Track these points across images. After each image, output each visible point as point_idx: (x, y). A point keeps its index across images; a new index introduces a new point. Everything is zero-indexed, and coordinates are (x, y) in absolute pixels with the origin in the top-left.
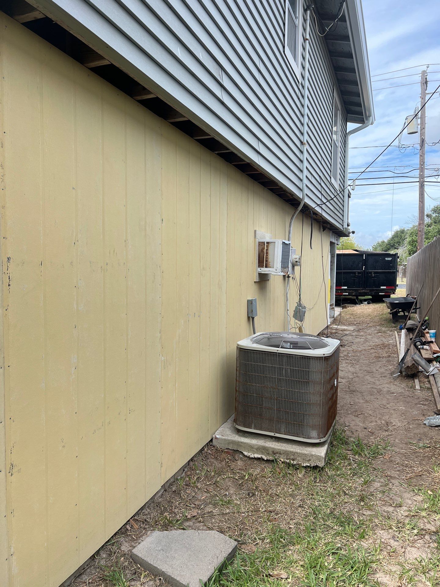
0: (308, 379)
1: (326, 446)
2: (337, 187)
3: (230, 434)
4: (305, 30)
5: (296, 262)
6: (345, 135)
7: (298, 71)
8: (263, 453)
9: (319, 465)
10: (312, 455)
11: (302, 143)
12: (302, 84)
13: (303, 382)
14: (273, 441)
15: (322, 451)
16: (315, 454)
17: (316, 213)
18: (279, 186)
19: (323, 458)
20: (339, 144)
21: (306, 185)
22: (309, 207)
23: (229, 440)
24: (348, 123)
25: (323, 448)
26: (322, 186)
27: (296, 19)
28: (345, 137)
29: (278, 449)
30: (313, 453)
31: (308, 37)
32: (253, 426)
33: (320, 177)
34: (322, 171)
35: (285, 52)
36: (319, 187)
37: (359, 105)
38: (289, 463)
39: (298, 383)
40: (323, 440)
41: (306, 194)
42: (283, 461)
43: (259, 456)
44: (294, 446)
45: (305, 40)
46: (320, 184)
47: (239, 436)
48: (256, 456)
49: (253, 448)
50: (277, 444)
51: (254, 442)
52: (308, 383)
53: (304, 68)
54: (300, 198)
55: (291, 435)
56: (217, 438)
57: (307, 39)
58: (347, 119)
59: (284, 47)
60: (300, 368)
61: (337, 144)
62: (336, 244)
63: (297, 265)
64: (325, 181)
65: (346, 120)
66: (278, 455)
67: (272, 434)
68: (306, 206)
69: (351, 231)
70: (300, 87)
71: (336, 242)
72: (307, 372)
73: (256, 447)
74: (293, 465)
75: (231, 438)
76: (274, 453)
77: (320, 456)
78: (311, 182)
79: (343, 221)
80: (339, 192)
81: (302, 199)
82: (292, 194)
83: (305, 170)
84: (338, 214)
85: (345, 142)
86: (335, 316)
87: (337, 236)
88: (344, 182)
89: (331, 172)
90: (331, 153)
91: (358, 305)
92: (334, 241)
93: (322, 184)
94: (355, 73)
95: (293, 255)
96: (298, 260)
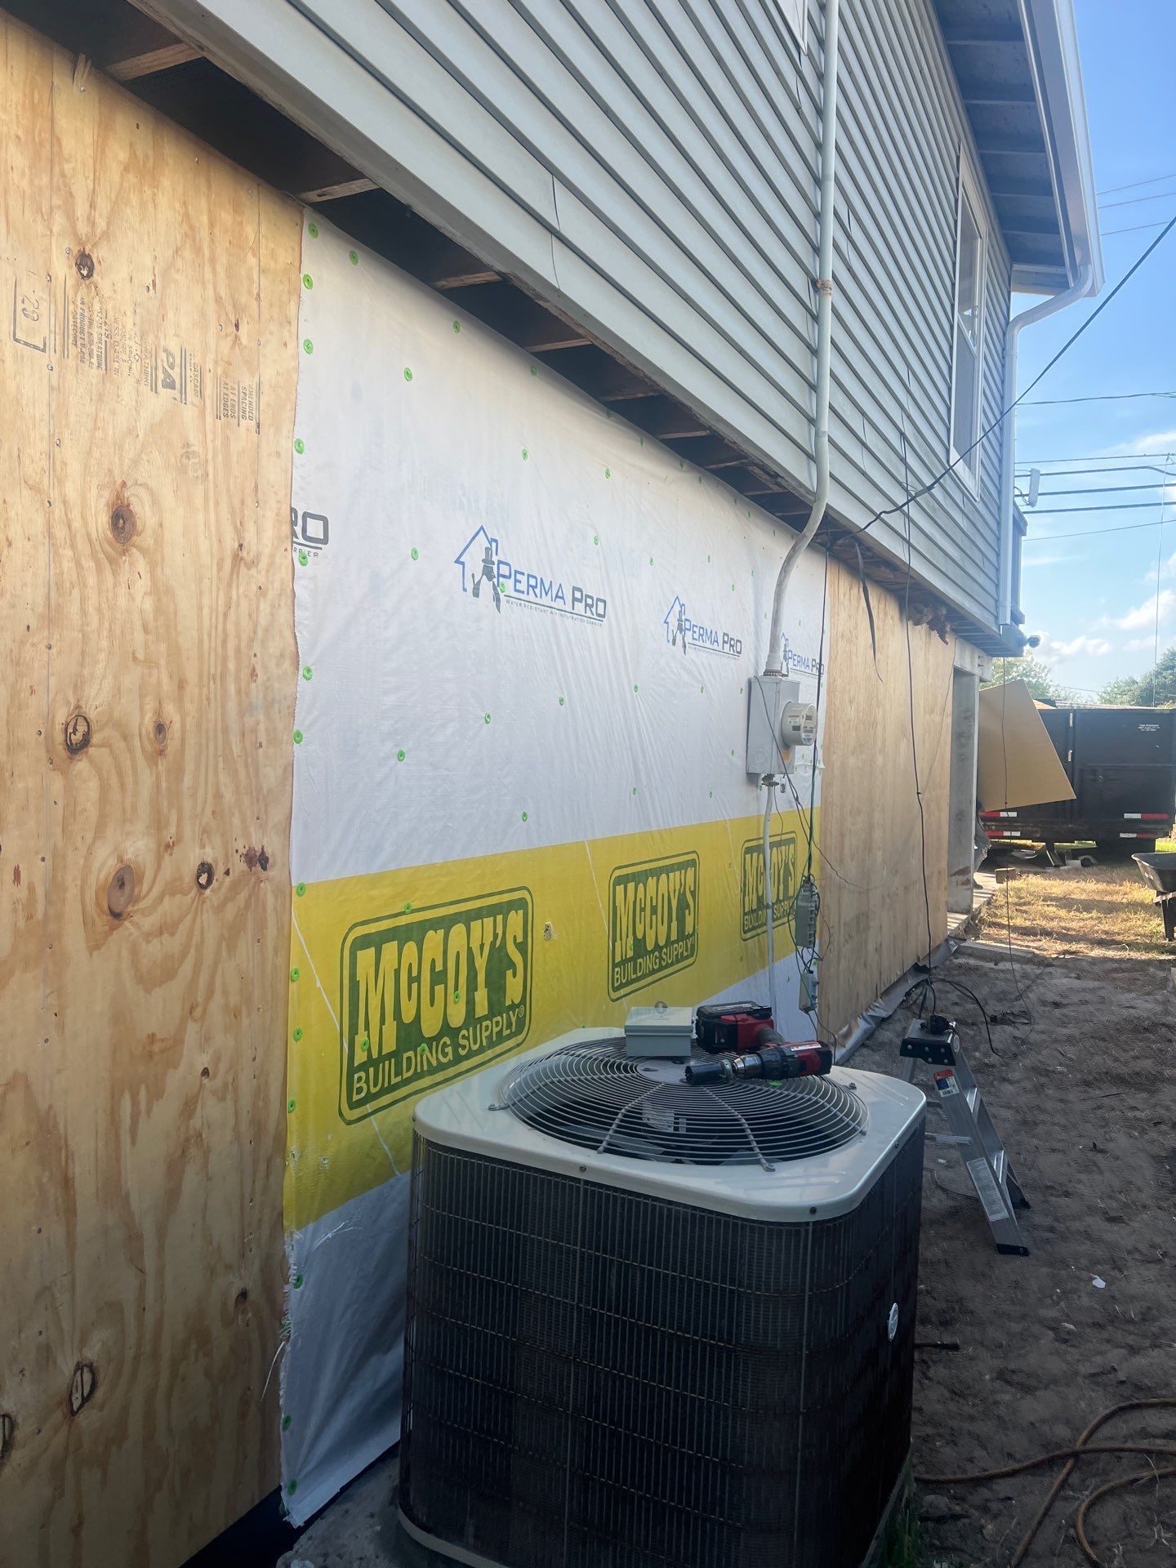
2: (975, 489)
5: (797, 728)
6: (1004, 328)
11: (816, 285)
12: (813, 61)
18: (702, 427)
20: (979, 349)
21: (831, 441)
24: (1012, 294)
26: (910, 469)
28: (1004, 334)
33: (902, 434)
34: (909, 417)
36: (896, 467)
37: (1049, 226)
41: (832, 476)
46: (903, 460)
54: (808, 491)
58: (1009, 277)
61: (974, 349)
62: (977, 679)
63: (799, 741)
64: (916, 440)
65: (1008, 284)
69: (1028, 637)
70: (807, 70)
71: (977, 671)
79: (997, 601)
80: (980, 506)
81: (817, 495)
82: (774, 474)
83: (827, 384)
84: (981, 579)
85: (1003, 350)
86: (975, 906)
87: (983, 654)
88: (1000, 477)
89: (948, 430)
90: (950, 368)
91: (1050, 870)
92: (968, 668)
93: (912, 460)
94: (1033, 98)
95: (783, 704)
96: (802, 722)
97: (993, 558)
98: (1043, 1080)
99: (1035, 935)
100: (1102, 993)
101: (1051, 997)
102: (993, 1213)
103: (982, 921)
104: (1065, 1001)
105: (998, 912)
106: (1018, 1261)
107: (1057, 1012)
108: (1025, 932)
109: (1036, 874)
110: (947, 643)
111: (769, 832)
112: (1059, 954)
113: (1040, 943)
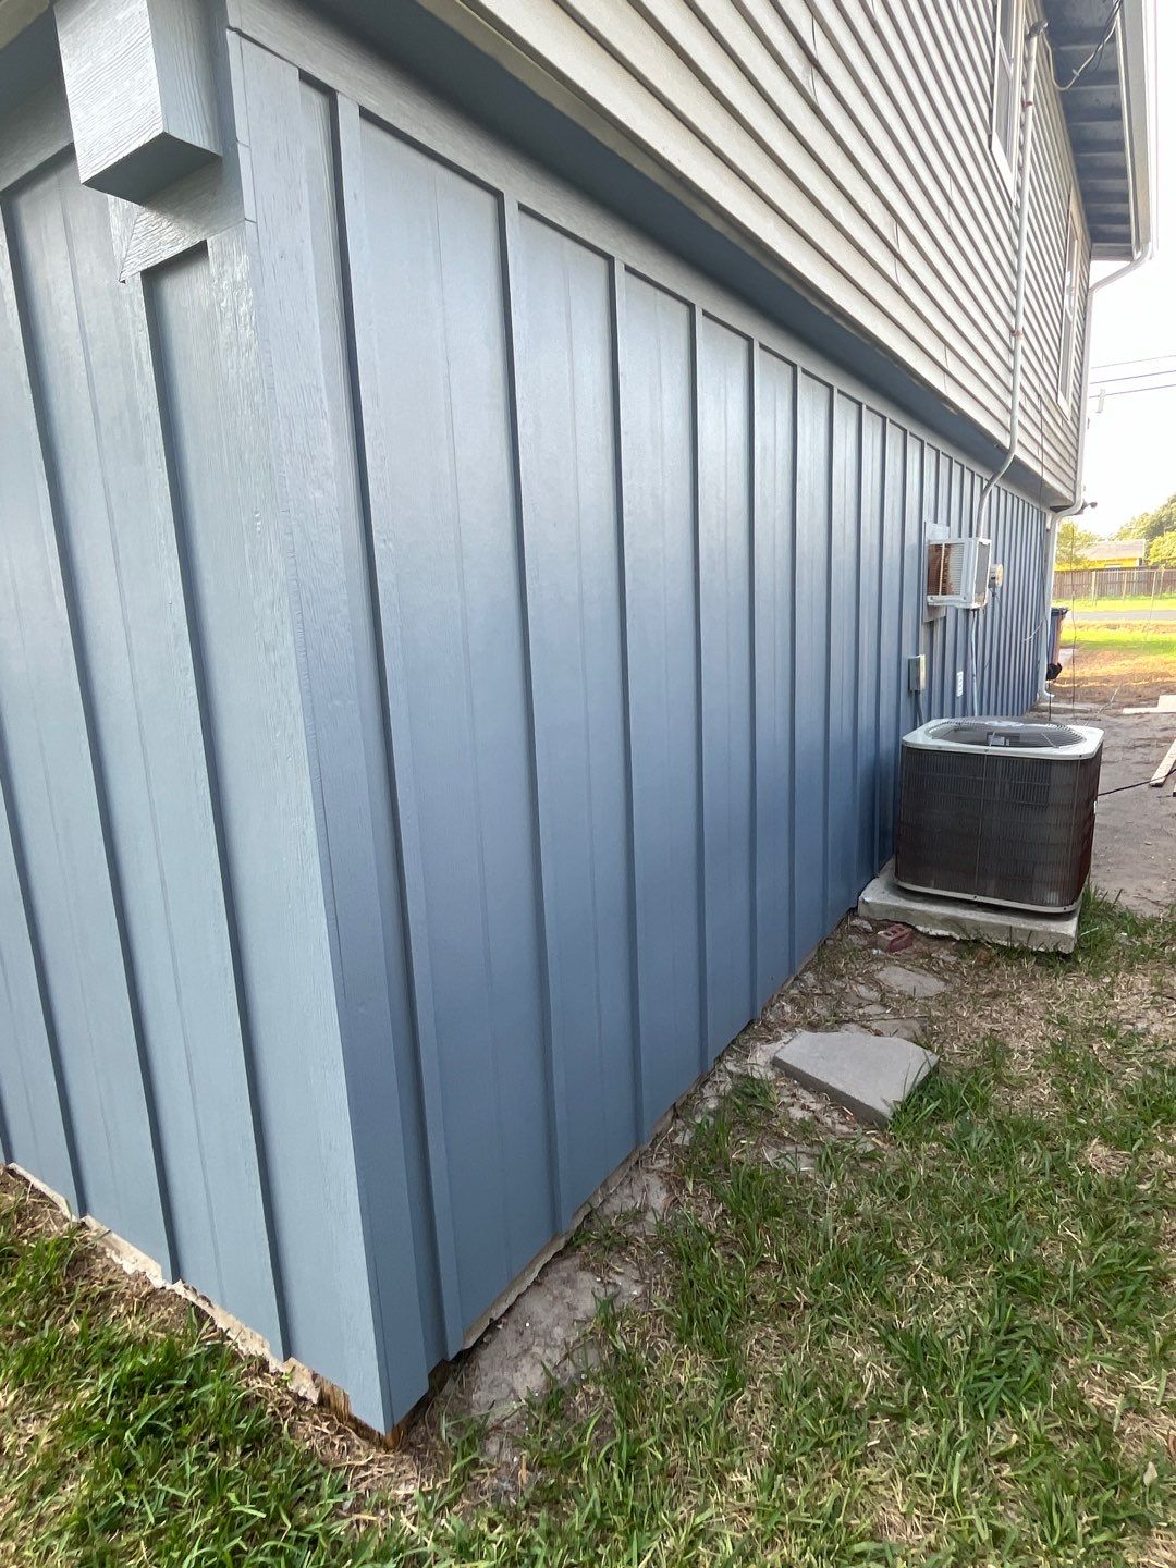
0: (1046, 801)
1: (1076, 919)
2: (1067, 411)
3: (890, 895)
4: (1025, 84)
6: (1086, 293)
7: (1010, 179)
8: (952, 929)
9: (1064, 951)
10: (1050, 934)
11: (1013, 333)
12: (1016, 206)
13: (1036, 807)
14: (972, 909)
15: (1070, 928)
16: (1055, 932)
19: (1072, 939)
20: (1075, 318)
21: (1020, 423)
22: (1021, 464)
23: (889, 906)
24: (1093, 263)
25: (1069, 923)
26: (1042, 417)
27: (1011, 65)
28: (1086, 297)
29: (983, 923)
30: (1052, 930)
31: (1031, 99)
32: (933, 883)
34: (1042, 383)
35: (992, 147)
37: (1125, 220)
39: (1025, 809)
40: (1069, 909)
41: (1019, 441)
43: (946, 933)
44: (1012, 918)
45: (1025, 104)
46: (1039, 412)
47: (906, 899)
48: (940, 932)
49: (934, 920)
50: (979, 913)
51: (934, 909)
52: (1046, 808)
53: (1021, 169)
54: (1006, 448)
55: (1009, 900)
56: (866, 902)
57: (1030, 103)
58: (1091, 253)
59: (990, 137)
61: (1071, 317)
64: (1045, 397)
65: (1090, 256)
66: (982, 932)
67: (980, 899)
68: (1016, 464)
69: (1088, 501)
72: (1045, 788)
73: (941, 917)
75: (891, 902)
76: (977, 928)
77: (1065, 935)
78: (1026, 412)
79: (1075, 483)
81: (1010, 451)
83: (1018, 391)
85: (1085, 308)
88: (1080, 396)
89: (1058, 380)
90: (1060, 339)
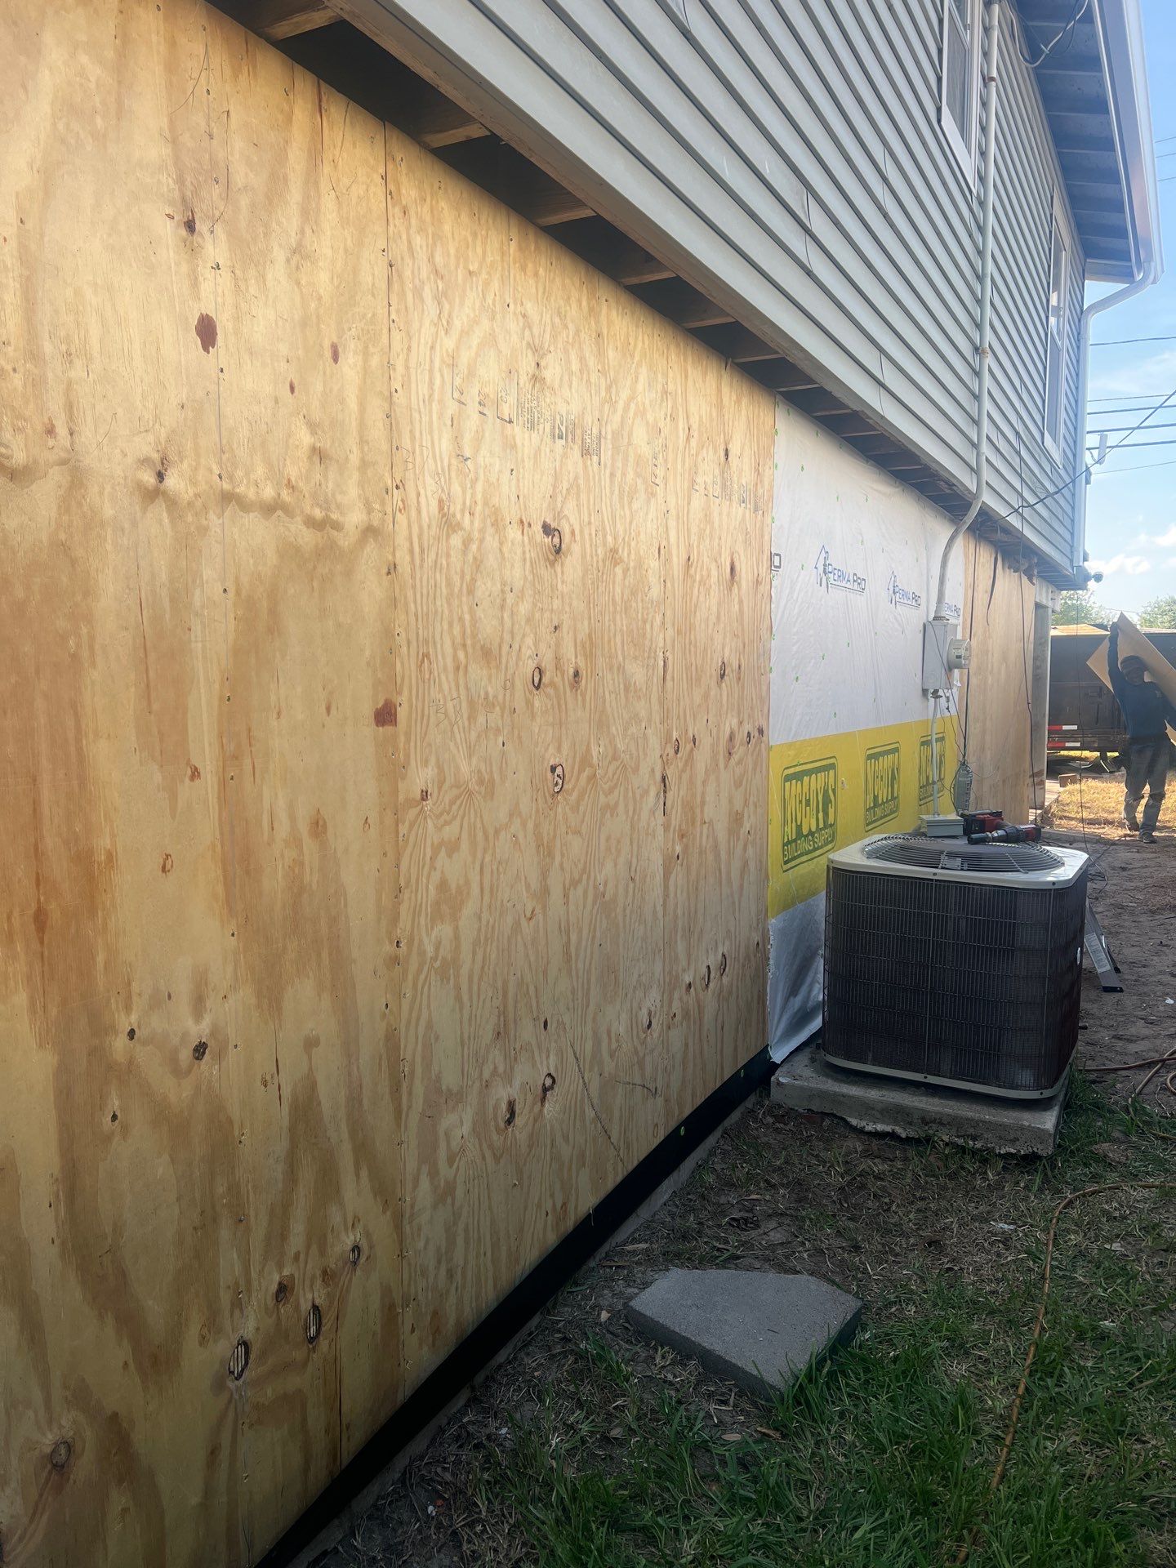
0: (1013, 944)
1: (1056, 1108)
2: (1057, 456)
3: (814, 1075)
4: (986, 54)
5: (959, 657)
6: (1079, 315)
7: (968, 164)
8: (896, 1122)
9: (1040, 1152)
10: (1022, 1128)
11: (977, 350)
12: (978, 197)
13: (1000, 952)
14: (922, 1095)
15: (1048, 1121)
16: (1029, 1126)
17: (1008, 530)
18: (921, 464)
19: (1050, 1134)
20: (1064, 344)
21: (987, 460)
22: (991, 513)
23: (811, 1089)
24: (1086, 282)
25: (1048, 1113)
26: (1021, 458)
27: (965, 29)
28: (1079, 321)
29: (936, 1113)
30: (1026, 1123)
31: (995, 74)
32: (870, 1057)
33: (1017, 433)
34: (1021, 418)
35: (942, 123)
36: (1016, 462)
37: (1122, 233)
38: (963, 1147)
39: (987, 955)
40: (1047, 1093)
41: (987, 483)
42: (947, 1140)
43: (888, 1129)
45: (987, 80)
46: (1018, 453)
47: (836, 1080)
48: (880, 1127)
49: (873, 1109)
50: (931, 1100)
51: (873, 1094)
52: (1013, 955)
53: (983, 154)
54: (970, 492)
55: (968, 1081)
56: (783, 1084)
57: (992, 79)
58: (1084, 270)
59: (939, 110)
60: (993, 917)
61: (1059, 343)
62: (1050, 611)
63: (959, 667)
64: (1026, 436)
65: (1082, 275)
66: (934, 1126)
67: (918, 1077)
68: (986, 514)
69: (1093, 574)
70: (975, 205)
71: (1050, 604)
72: (1010, 926)
73: (881, 1106)
74: (974, 1152)
75: (817, 1084)
76: (925, 1121)
77: (1043, 1130)
78: (998, 450)
79: (1072, 547)
80: (1062, 472)
81: (976, 496)
82: (950, 483)
83: (985, 421)
84: (1061, 530)
85: (1079, 334)
86: (1047, 804)
87: (1055, 589)
88: (1075, 442)
89: (1043, 418)
90: (1045, 368)
91: (1105, 776)
92: (1044, 602)
93: (1024, 453)
94: (1113, 149)
95: (949, 641)
96: (962, 652)
97: (1069, 511)
98: (1120, 911)
99: (1100, 824)
100: (1158, 860)
101: (1118, 864)
102: (1100, 967)
103: (1054, 815)
104: (1130, 867)
105: (1066, 808)
106: (1117, 995)
107: (1125, 873)
108: (1092, 822)
109: (1094, 778)
110: (1034, 584)
111: (935, 731)
112: (1121, 837)
113: (1104, 830)
